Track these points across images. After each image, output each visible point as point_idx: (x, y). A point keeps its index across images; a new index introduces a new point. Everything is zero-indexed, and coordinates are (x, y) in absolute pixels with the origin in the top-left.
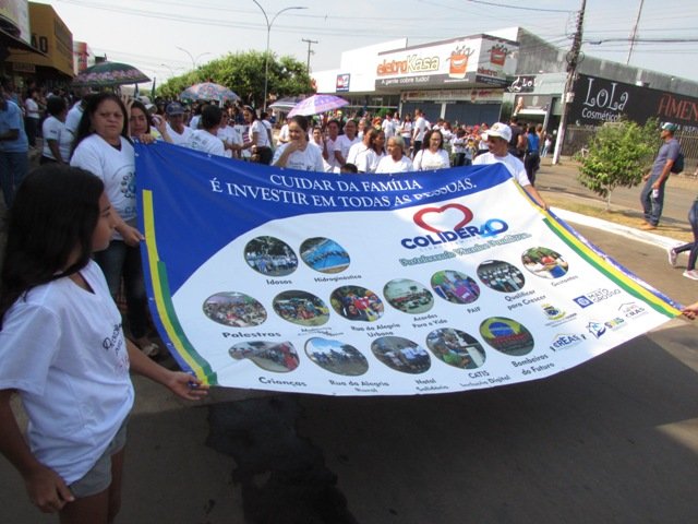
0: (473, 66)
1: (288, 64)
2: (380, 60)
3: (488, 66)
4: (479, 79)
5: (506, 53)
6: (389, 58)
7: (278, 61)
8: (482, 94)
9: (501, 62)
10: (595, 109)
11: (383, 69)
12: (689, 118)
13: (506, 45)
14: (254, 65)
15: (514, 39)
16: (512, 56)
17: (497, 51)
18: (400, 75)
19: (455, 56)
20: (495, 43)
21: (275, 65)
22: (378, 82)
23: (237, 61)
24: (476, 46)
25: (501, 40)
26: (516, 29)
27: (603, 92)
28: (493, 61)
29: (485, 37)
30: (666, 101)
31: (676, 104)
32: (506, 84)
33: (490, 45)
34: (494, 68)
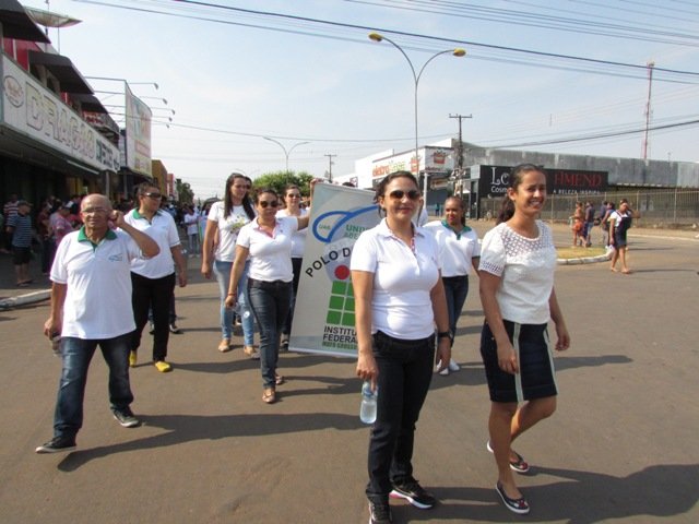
0: (422, 167)
2: (374, 166)
3: (432, 165)
5: (445, 156)
6: (379, 164)
7: (297, 175)
8: (437, 183)
9: (443, 162)
10: (502, 186)
11: (376, 172)
12: (583, 185)
13: (444, 151)
14: (279, 180)
15: (450, 146)
16: (450, 157)
17: (438, 155)
19: (412, 161)
20: (435, 151)
21: (295, 178)
22: (374, 181)
23: (268, 178)
24: (422, 153)
25: (439, 148)
26: (450, 140)
27: (505, 175)
28: (436, 161)
29: (427, 147)
30: (559, 176)
31: (569, 177)
32: (447, 175)
33: (432, 152)
34: (437, 166)
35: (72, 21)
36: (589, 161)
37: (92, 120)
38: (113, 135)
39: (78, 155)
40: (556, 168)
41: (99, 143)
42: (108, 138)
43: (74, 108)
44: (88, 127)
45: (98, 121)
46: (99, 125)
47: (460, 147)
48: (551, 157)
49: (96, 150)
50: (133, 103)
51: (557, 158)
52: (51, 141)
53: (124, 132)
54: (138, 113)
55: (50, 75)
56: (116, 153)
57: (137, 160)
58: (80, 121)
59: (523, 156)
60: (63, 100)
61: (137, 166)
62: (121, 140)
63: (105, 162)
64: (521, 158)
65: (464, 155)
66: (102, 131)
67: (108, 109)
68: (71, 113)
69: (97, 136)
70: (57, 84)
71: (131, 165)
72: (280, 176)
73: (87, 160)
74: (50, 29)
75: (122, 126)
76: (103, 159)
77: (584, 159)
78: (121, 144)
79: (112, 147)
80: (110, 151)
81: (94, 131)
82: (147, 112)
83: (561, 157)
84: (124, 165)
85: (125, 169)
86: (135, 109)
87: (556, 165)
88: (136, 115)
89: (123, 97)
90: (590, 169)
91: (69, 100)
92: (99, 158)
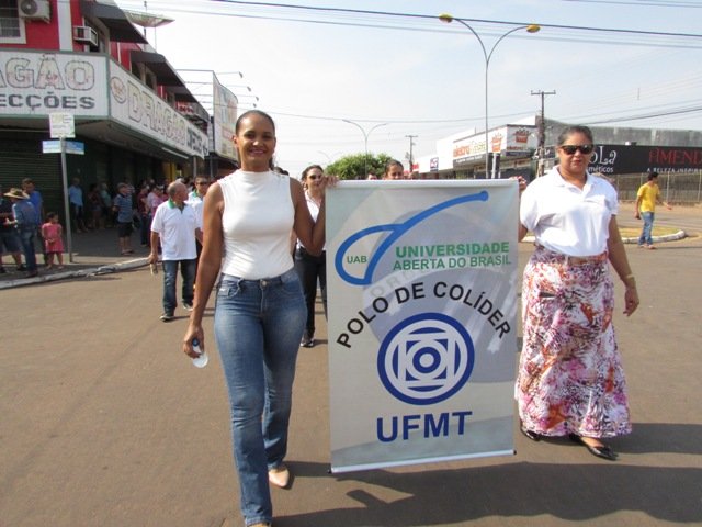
0: (504, 147)
1: (382, 158)
2: (455, 146)
3: (514, 144)
4: (508, 154)
5: (528, 134)
6: (460, 144)
7: (376, 157)
8: (520, 163)
9: (525, 141)
11: (457, 153)
12: (683, 163)
13: (527, 129)
14: (358, 162)
15: (533, 124)
16: (533, 135)
17: (521, 133)
18: (466, 156)
19: (494, 141)
20: (518, 129)
21: (374, 160)
22: (454, 161)
23: (348, 161)
24: (504, 132)
25: (522, 126)
26: (534, 118)
28: (518, 140)
29: (508, 126)
30: (655, 153)
31: (667, 154)
32: (530, 154)
33: (514, 130)
34: (520, 145)
35: (166, 21)
36: (692, 136)
37: (184, 110)
38: (202, 122)
39: (171, 142)
40: (652, 144)
41: (189, 131)
42: (197, 125)
43: (169, 101)
44: (179, 117)
45: (189, 110)
46: (190, 114)
47: (543, 124)
48: (647, 133)
49: (187, 136)
50: (221, 91)
51: (654, 134)
52: (148, 131)
53: (212, 119)
54: (225, 100)
55: (148, 71)
56: (205, 139)
57: (224, 145)
58: (173, 111)
59: (615, 132)
60: (159, 94)
61: (224, 151)
62: (210, 128)
63: (195, 148)
64: (612, 135)
65: (546, 133)
66: (192, 120)
67: (198, 98)
68: (165, 105)
69: (188, 124)
70: (154, 79)
71: (219, 150)
72: (359, 159)
73: (179, 146)
74: (148, 29)
75: (211, 113)
76: (193, 145)
77: (685, 135)
78: (210, 131)
79: (201, 134)
80: (199, 138)
81: (185, 120)
82: (233, 99)
83: (658, 133)
84: (212, 150)
85: (213, 154)
86: (222, 98)
87: (653, 141)
88: (223, 103)
89: (212, 86)
90: (693, 145)
91: (165, 91)
92: (189, 144)
